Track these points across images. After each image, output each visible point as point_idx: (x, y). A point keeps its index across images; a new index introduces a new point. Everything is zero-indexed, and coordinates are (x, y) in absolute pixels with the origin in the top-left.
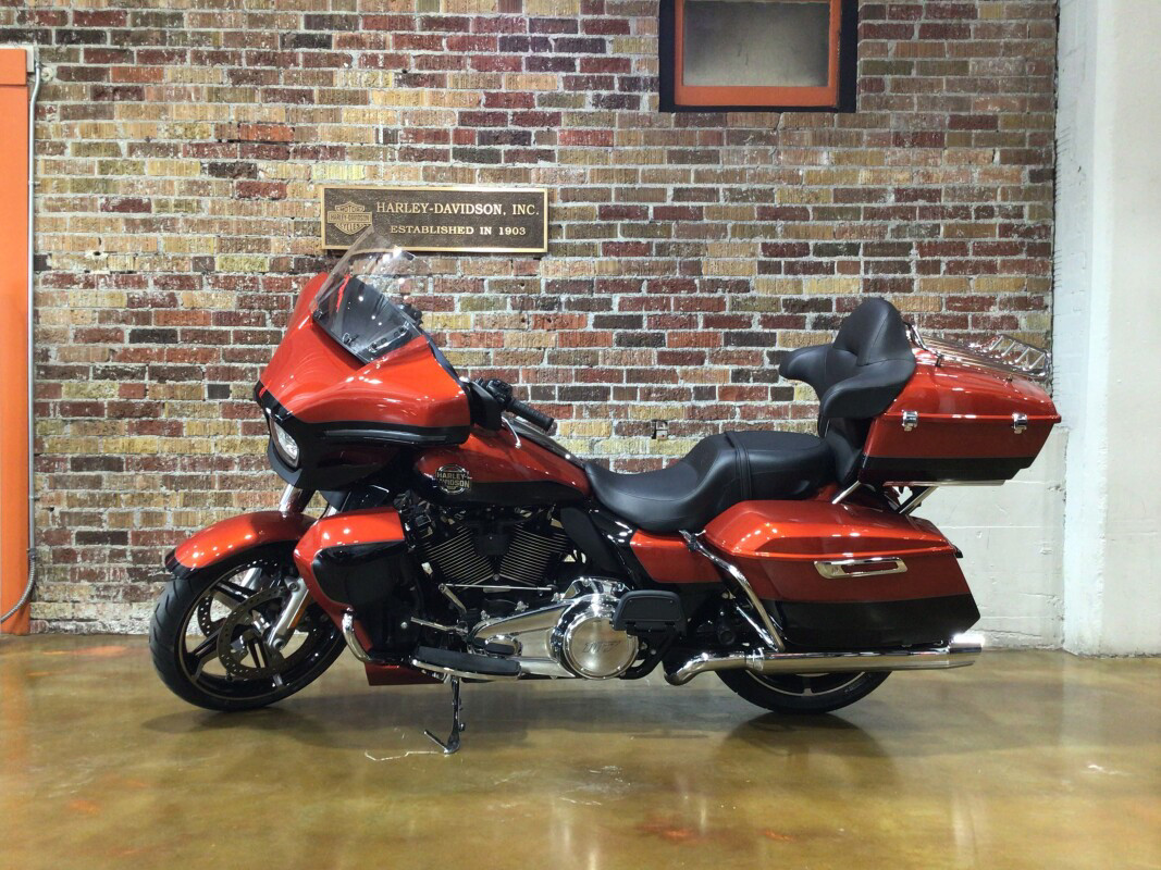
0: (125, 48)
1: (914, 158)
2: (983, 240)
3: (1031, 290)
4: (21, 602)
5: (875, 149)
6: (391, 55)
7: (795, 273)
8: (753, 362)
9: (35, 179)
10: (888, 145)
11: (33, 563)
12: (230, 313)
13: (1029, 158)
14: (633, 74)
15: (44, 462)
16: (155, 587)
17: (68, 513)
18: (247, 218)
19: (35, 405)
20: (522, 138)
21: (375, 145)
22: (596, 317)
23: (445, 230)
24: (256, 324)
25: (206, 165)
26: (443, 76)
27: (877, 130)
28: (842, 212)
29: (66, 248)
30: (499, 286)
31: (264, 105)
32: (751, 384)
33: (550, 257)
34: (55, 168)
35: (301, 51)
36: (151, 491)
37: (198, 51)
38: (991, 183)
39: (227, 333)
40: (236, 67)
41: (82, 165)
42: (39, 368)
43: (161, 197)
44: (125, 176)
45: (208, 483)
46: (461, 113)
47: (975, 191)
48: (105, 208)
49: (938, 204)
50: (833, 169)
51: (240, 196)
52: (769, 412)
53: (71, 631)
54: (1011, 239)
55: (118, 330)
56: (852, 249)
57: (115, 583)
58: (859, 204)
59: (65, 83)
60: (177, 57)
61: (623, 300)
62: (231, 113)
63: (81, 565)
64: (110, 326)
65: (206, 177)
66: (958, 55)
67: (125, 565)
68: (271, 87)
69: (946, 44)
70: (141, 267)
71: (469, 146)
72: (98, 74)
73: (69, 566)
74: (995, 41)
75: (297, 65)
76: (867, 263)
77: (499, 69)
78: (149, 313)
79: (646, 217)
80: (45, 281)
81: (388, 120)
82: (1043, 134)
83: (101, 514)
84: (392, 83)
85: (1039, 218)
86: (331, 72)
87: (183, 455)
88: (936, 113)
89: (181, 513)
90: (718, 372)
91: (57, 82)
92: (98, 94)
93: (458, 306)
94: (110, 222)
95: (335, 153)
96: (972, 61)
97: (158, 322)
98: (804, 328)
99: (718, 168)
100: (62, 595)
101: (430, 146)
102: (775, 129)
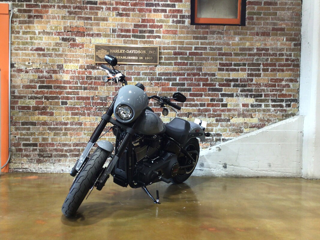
0: (37, 4)
1: (262, 39)
2: (280, 62)
3: (294, 77)
4: (6, 164)
5: (251, 37)
6: (115, 7)
7: (228, 71)
8: (216, 96)
9: (11, 41)
10: (255, 35)
11: (10, 152)
12: (68, 81)
13: (294, 40)
14: (183, 14)
15: (13, 123)
16: (46, 159)
17: (20, 138)
18: (73, 54)
19: (11, 107)
20: (152, 32)
21: (110, 33)
22: (172, 83)
23: (129, 57)
24: (75, 84)
25: (61, 38)
26: (129, 14)
27: (252, 31)
28: (241, 54)
29: (20, 61)
30: (145, 74)
31: (78, 21)
32: (216, 103)
33: (159, 66)
34: (17, 38)
35: (89, 5)
36: (45, 132)
37: (59, 5)
38: (283, 47)
39: (66, 87)
40: (70, 10)
41: (25, 37)
42: (12, 96)
43: (48, 47)
44: (37, 41)
45: (61, 129)
46: (134, 24)
47: (279, 49)
48: (31, 50)
49: (268, 52)
50: (239, 42)
51: (71, 47)
52: (220, 111)
53: (21, 172)
54: (288, 62)
55: (35, 85)
56: (244, 65)
57: (34, 158)
58: (246, 52)
59: (20, 14)
60: (52, 7)
61: (180, 78)
62: (68, 23)
63: (24, 153)
64: (33, 84)
65: (61, 41)
66: (274, 10)
67: (37, 153)
68: (80, 16)
69: (271, 7)
70: (42, 67)
71: (136, 34)
72: (30, 11)
73: (21, 153)
74: (284, 7)
75: (88, 10)
76: (248, 69)
77: (145, 12)
78: (44, 80)
79: (187, 55)
80: (14, 71)
81: (113, 26)
82: (298, 33)
83: (30, 138)
84: (115, 16)
85: (296, 56)
86: (97, 12)
87: (54, 121)
88: (268, 27)
89: (53, 138)
90: (206, 99)
91: (17, 13)
92: (30, 17)
93: (133, 79)
94: (33, 54)
95: (98, 35)
96: (278, 12)
97: (47, 83)
98: (231, 87)
99: (207, 41)
100: (18, 162)
101: (125, 34)
102: (223, 30)
